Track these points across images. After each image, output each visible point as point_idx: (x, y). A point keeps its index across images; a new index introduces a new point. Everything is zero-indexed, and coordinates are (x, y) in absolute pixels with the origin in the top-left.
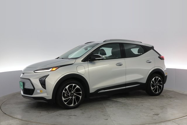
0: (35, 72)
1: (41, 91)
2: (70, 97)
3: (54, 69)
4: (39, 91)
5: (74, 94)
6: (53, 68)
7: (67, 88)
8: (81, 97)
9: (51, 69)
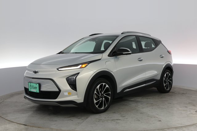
0: (59, 69)
1: (69, 93)
2: (100, 98)
3: (84, 66)
4: (66, 94)
5: (104, 95)
6: (82, 64)
7: (98, 88)
8: (110, 98)
9: (80, 66)
